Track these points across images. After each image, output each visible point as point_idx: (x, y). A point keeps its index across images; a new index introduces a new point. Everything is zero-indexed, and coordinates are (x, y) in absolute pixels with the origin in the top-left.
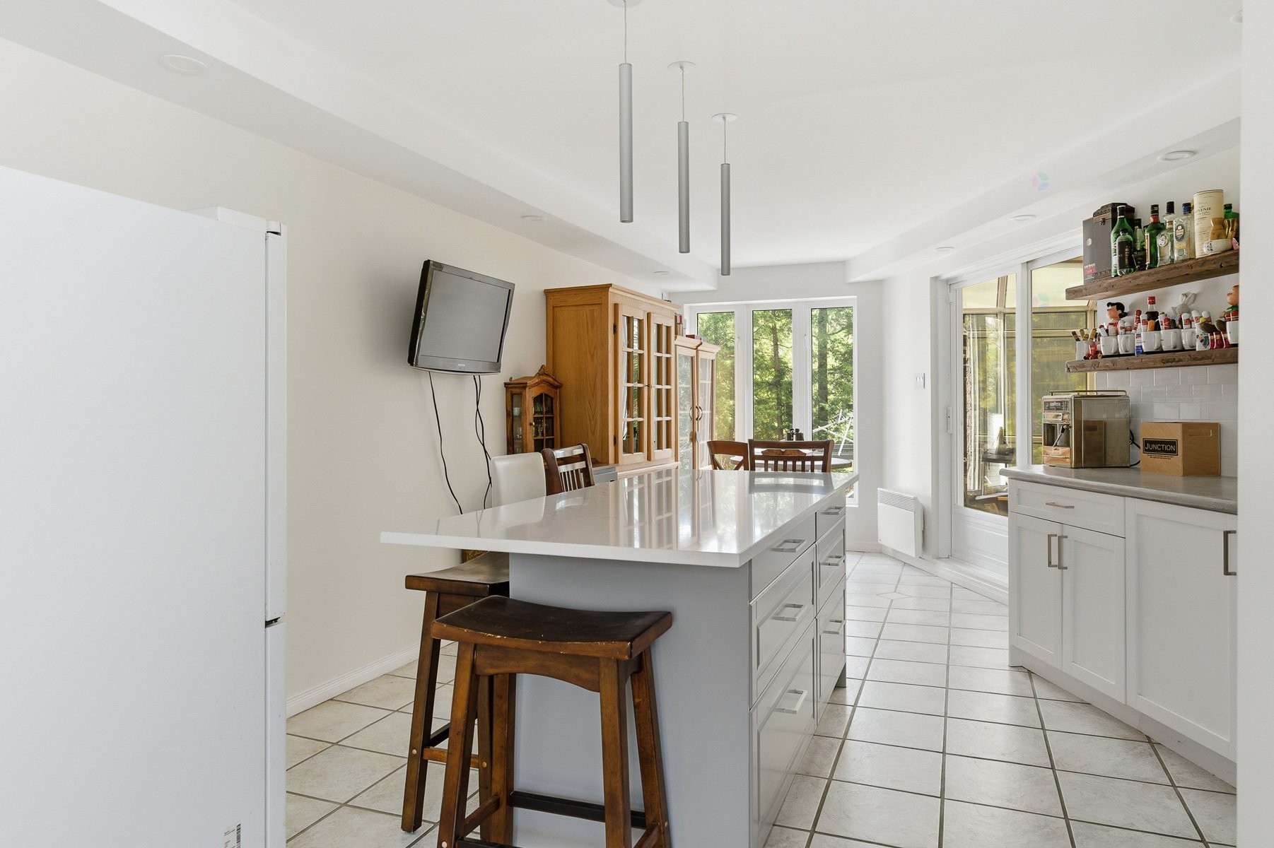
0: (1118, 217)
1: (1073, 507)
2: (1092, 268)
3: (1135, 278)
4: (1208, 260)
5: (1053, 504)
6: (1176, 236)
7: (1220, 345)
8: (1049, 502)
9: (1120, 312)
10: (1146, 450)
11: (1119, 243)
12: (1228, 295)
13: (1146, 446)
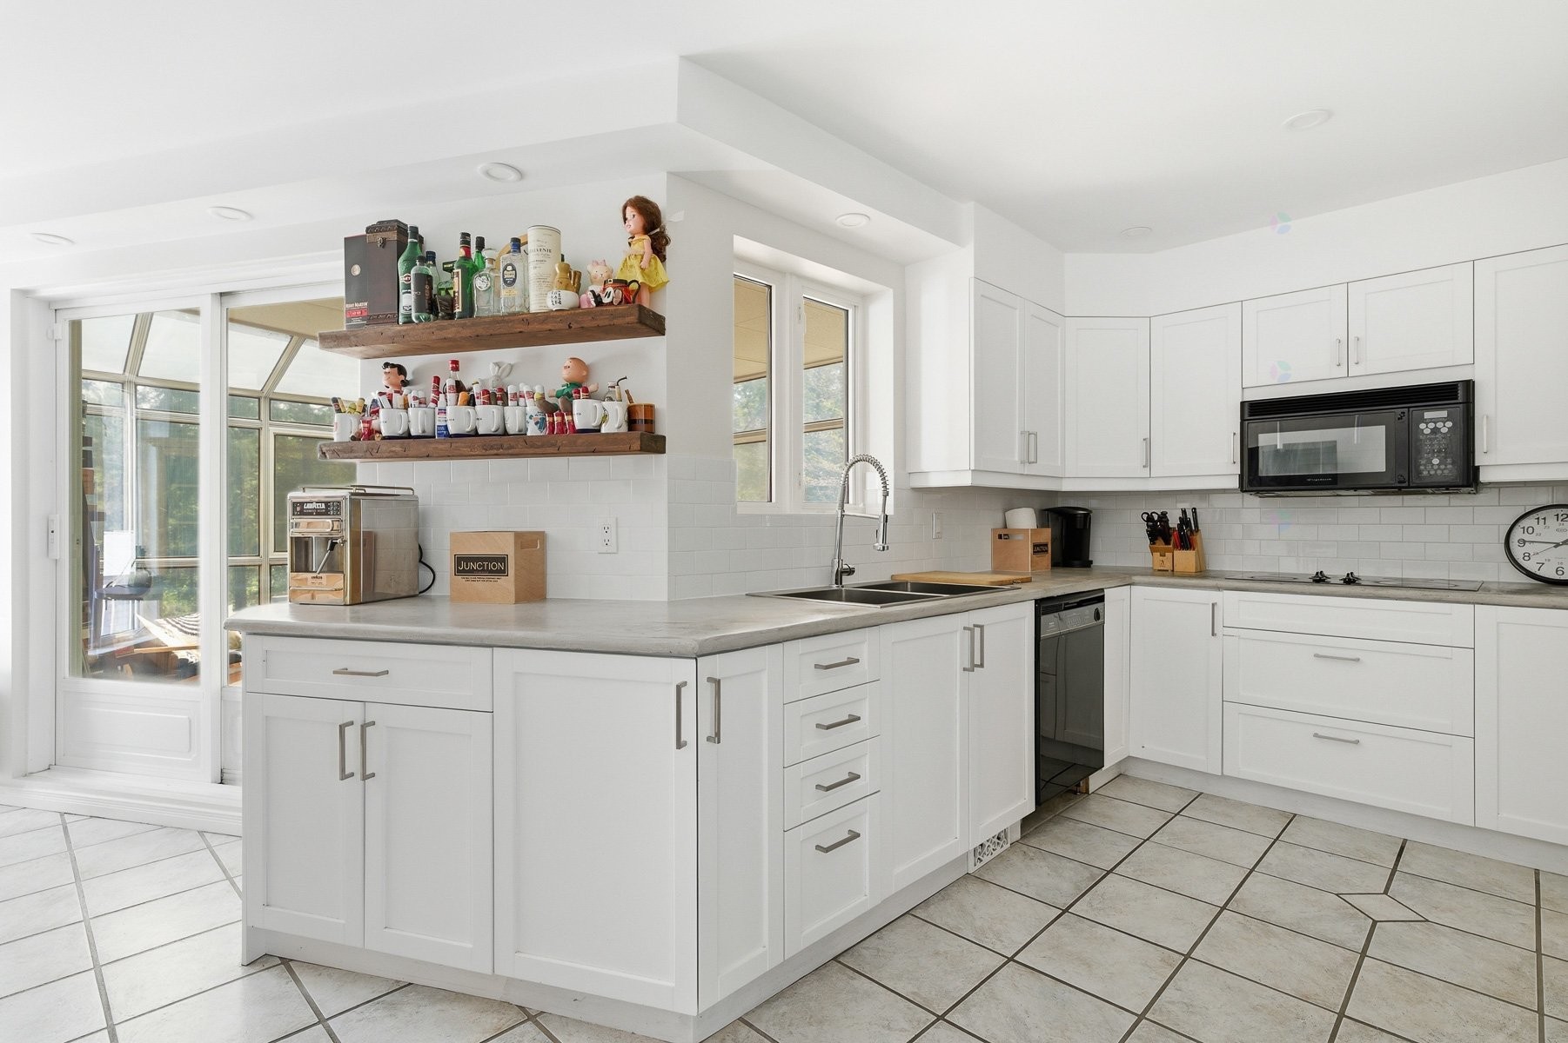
0: (409, 240)
1: (387, 672)
2: (360, 309)
3: (442, 328)
4: (553, 317)
5: (344, 672)
6: (504, 279)
7: (562, 431)
8: (338, 668)
9: (402, 377)
10: (459, 571)
11: (417, 275)
12: (565, 367)
13: (459, 564)
